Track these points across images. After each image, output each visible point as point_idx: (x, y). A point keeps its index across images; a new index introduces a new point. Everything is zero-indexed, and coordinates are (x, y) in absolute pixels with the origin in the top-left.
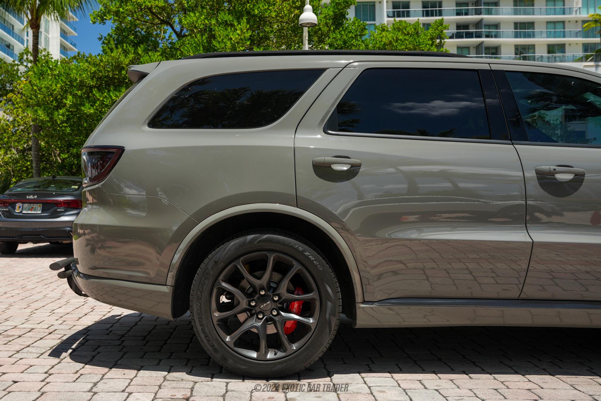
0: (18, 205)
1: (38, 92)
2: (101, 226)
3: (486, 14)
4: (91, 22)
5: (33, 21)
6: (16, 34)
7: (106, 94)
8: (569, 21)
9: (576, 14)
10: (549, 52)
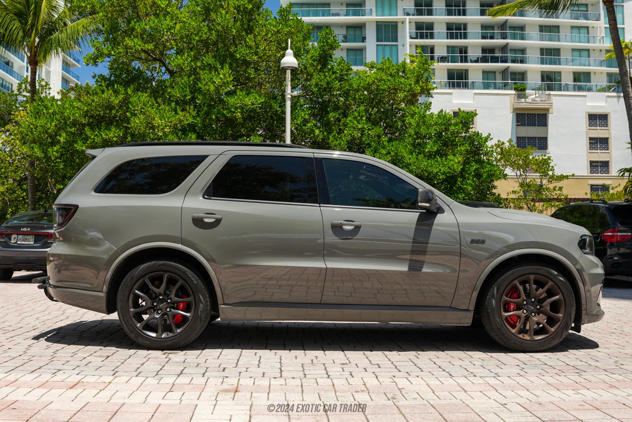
0: (13, 236)
1: (34, 130)
2: (65, 255)
3: (511, 39)
4: (84, 64)
5: (31, 58)
6: (15, 72)
7: (97, 132)
8: (594, 50)
9: (600, 43)
10: (575, 80)
